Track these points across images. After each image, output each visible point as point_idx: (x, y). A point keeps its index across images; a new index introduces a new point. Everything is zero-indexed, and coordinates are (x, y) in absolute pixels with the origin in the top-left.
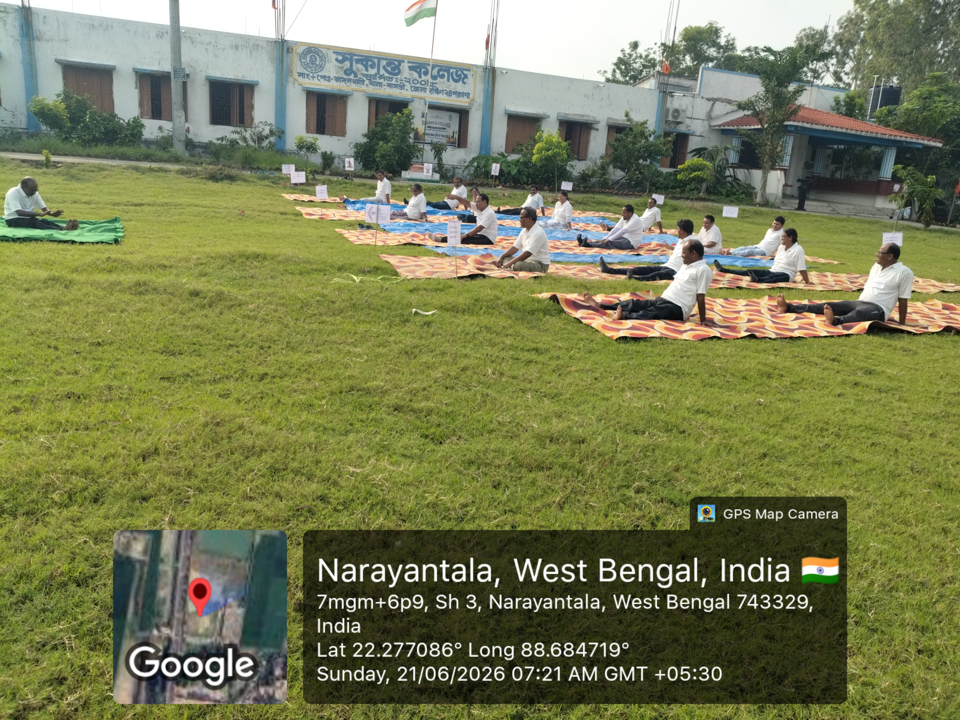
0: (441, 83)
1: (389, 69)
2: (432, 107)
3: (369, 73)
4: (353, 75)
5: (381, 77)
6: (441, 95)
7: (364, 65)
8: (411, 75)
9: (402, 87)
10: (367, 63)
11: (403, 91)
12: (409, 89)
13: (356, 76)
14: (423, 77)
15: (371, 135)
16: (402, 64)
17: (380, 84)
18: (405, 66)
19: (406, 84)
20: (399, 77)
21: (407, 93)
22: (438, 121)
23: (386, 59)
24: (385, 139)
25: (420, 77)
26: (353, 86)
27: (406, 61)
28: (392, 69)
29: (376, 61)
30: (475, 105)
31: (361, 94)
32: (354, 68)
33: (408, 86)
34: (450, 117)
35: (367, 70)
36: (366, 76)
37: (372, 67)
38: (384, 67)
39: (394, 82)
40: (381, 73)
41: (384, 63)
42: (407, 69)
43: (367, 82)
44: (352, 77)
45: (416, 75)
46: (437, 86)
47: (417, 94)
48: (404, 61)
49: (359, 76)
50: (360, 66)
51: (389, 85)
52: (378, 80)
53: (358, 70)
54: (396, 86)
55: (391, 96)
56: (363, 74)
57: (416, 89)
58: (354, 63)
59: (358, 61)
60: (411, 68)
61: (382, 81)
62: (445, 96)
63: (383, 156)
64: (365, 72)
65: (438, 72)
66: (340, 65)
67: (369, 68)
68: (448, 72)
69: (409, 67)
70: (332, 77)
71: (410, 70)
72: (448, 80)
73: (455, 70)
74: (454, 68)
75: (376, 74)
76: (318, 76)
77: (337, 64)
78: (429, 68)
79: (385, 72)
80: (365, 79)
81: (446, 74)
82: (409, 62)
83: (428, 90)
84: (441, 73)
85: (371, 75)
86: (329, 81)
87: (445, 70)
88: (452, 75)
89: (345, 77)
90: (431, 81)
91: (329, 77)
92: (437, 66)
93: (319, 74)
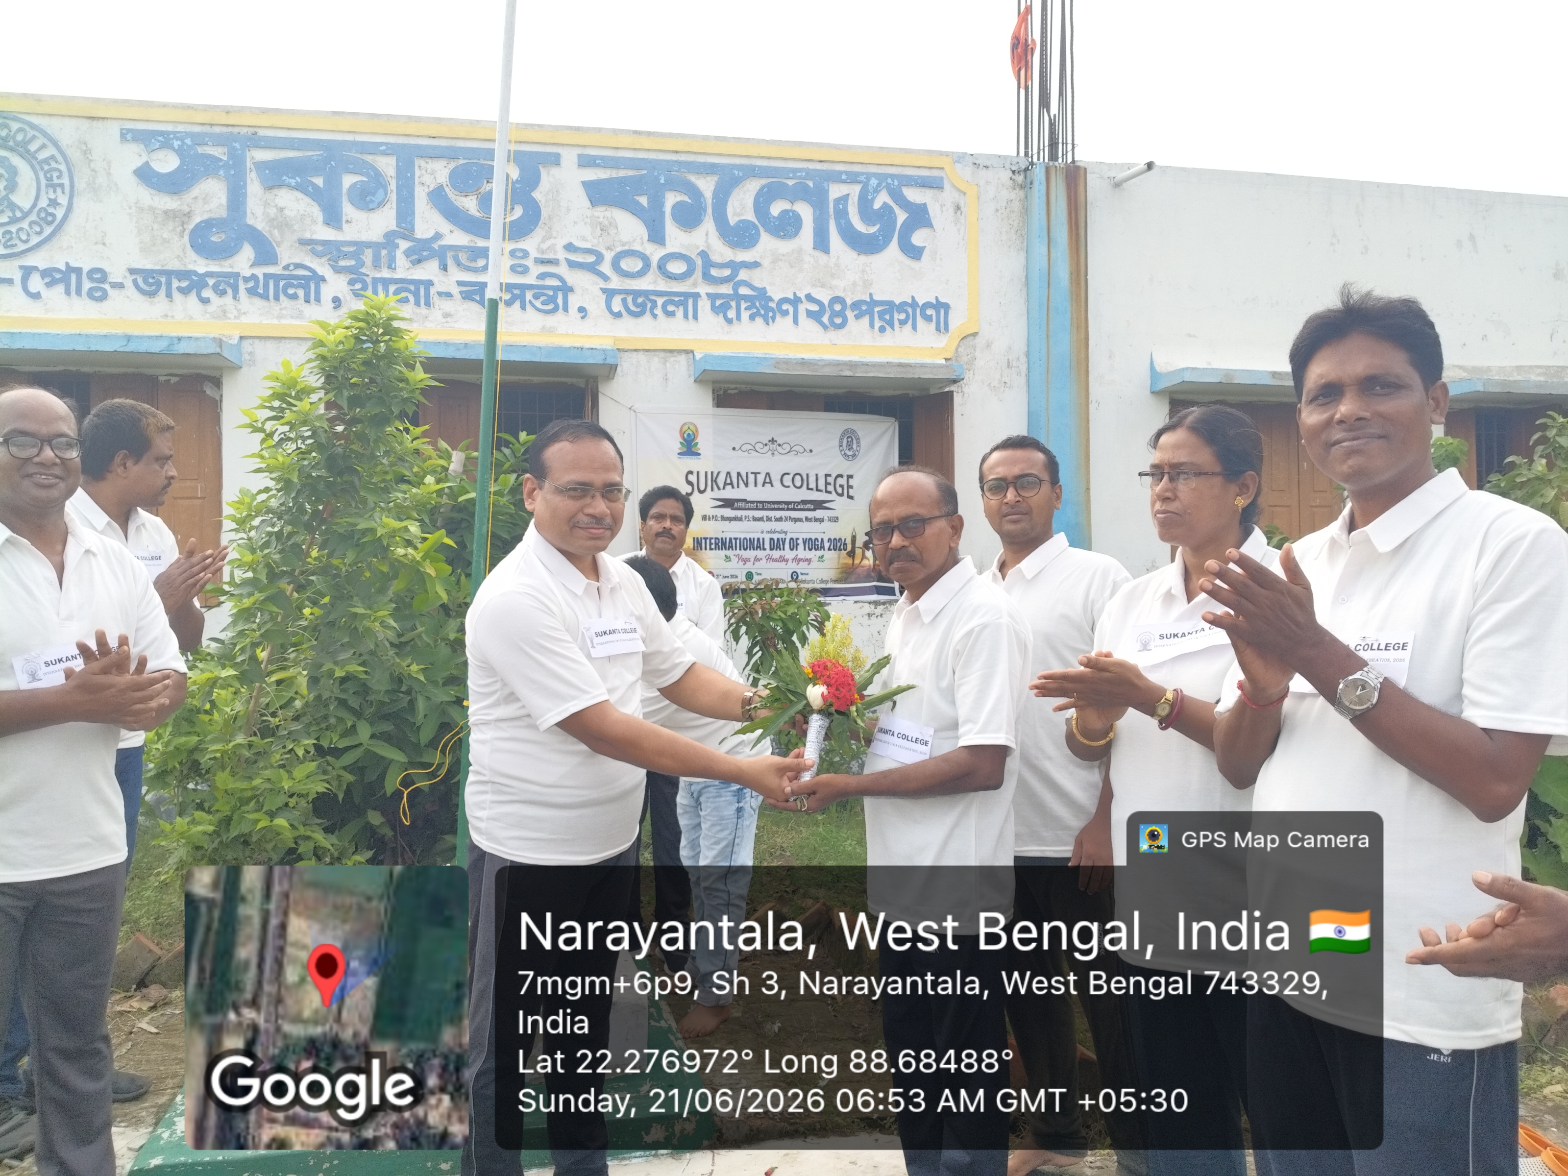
0: (780, 262)
1: (470, 204)
3: (349, 234)
4: (247, 253)
5: (423, 251)
6: (783, 324)
7: (315, 194)
8: (604, 229)
9: (557, 296)
10: (333, 182)
12: (596, 304)
13: (266, 255)
14: (677, 239)
16: (549, 176)
17: (418, 292)
18: (566, 185)
19: (575, 277)
20: (528, 245)
21: (582, 326)
22: (779, 464)
23: (448, 153)
25: (657, 235)
26: (254, 314)
27: (570, 156)
29: (387, 166)
30: (985, 364)
32: (256, 214)
33: (588, 289)
35: (333, 218)
36: (330, 251)
37: (366, 199)
38: (439, 199)
40: (423, 231)
41: (434, 174)
42: (579, 201)
43: (335, 285)
44: (242, 262)
45: (630, 229)
46: (758, 278)
47: (645, 329)
48: (554, 160)
49: (288, 254)
50: (291, 202)
51: (475, 293)
52: (403, 270)
53: (282, 223)
54: (516, 294)
56: (309, 244)
57: (641, 302)
58: (254, 187)
59: (274, 176)
60: (598, 195)
61: (429, 271)
62: (809, 329)
64: (325, 234)
65: (761, 204)
66: (168, 202)
67: (348, 210)
68: (818, 199)
69: (586, 185)
70: (117, 274)
71: (594, 202)
72: (822, 243)
73: (856, 189)
74: (852, 178)
75: (390, 239)
76: (27, 271)
77: (146, 196)
78: (707, 186)
79: (443, 226)
80: (322, 268)
81: (805, 211)
82: (585, 162)
83: (704, 305)
84: (777, 209)
85: (361, 246)
86: (99, 296)
87: (801, 193)
88: (841, 214)
89: (202, 266)
90: (722, 252)
91: (99, 275)
92: (752, 172)
93: (38, 259)
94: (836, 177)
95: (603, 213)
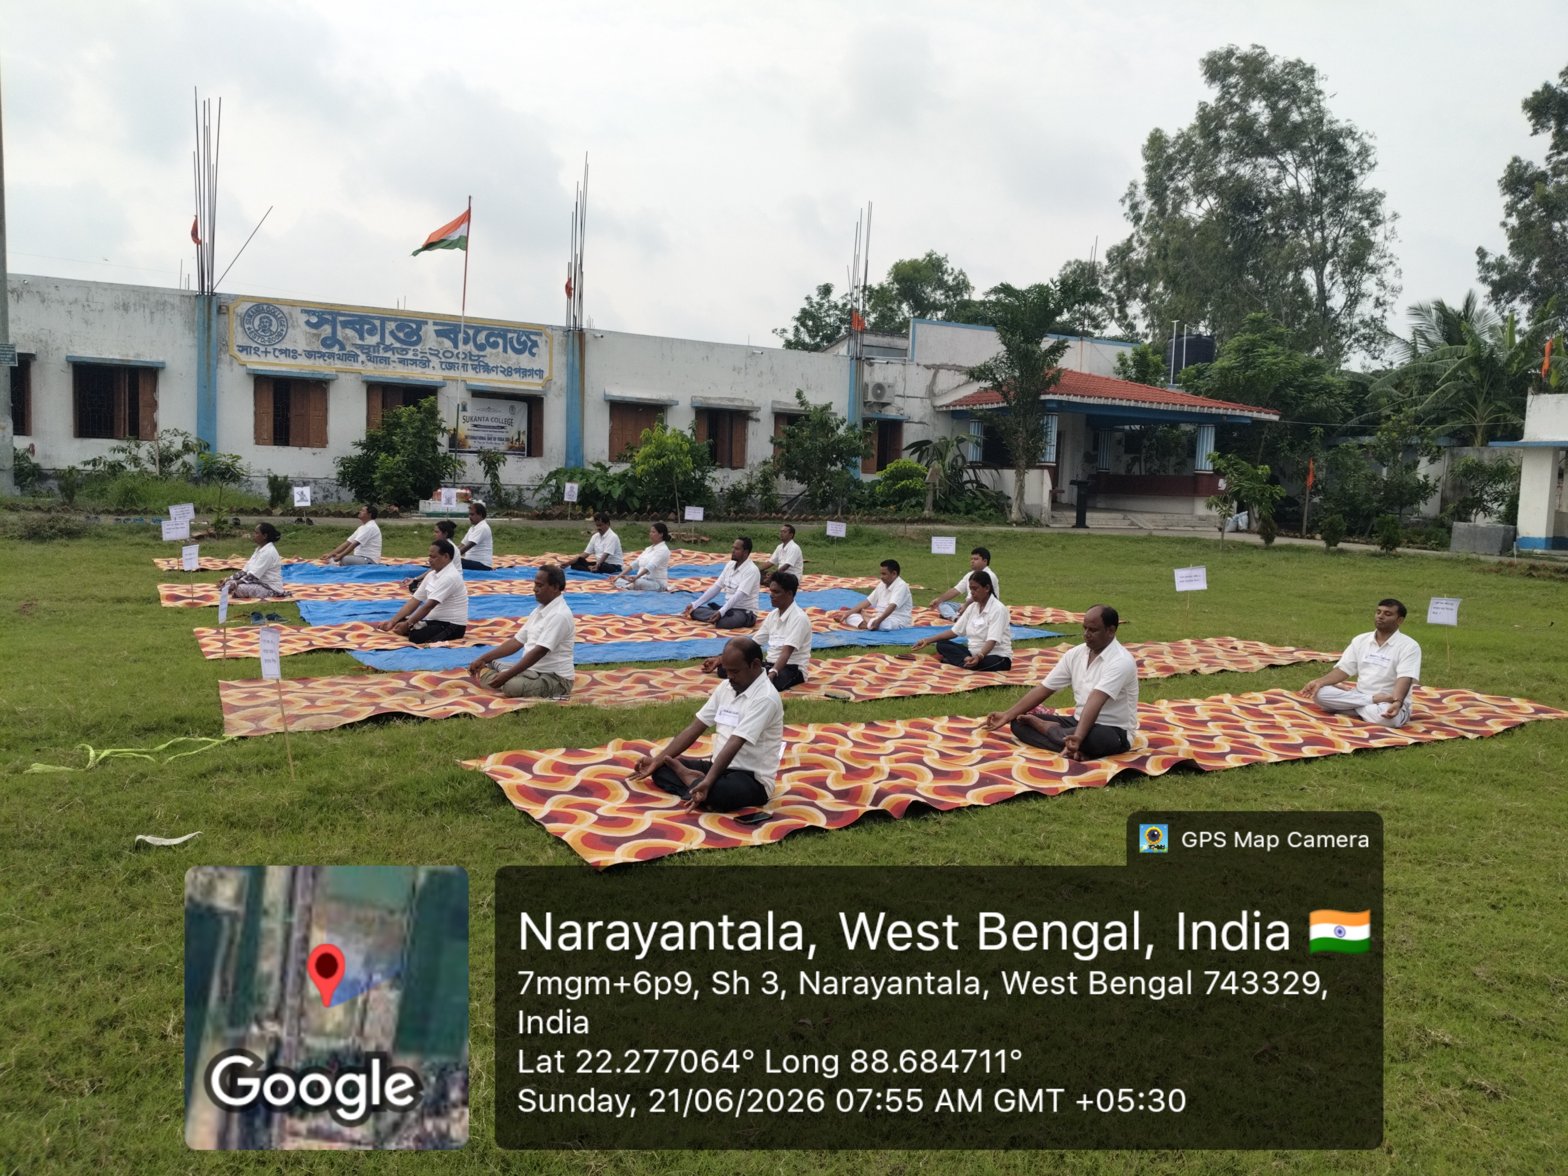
0: (492, 356)
1: (401, 335)
2: (478, 394)
3: (366, 342)
4: (337, 347)
5: (388, 348)
6: (493, 375)
7: (357, 331)
8: (440, 343)
9: (425, 363)
10: (362, 327)
11: (427, 370)
12: (438, 366)
13: (343, 348)
14: (462, 348)
15: (371, 443)
16: (424, 328)
17: (386, 360)
18: (429, 330)
19: (431, 358)
20: (418, 347)
21: (434, 372)
22: (490, 415)
23: (395, 320)
24: (391, 449)
25: (456, 346)
26: (339, 364)
27: (430, 322)
28: (406, 335)
29: (377, 323)
30: (554, 389)
31: (353, 376)
32: (340, 336)
33: (435, 362)
34: (512, 408)
35: (362, 338)
36: (361, 347)
37: (371, 332)
38: (392, 333)
39: (410, 356)
40: (388, 342)
41: (391, 326)
42: (433, 335)
43: (362, 357)
44: (336, 349)
45: (448, 344)
46: (486, 360)
47: (452, 374)
48: (426, 323)
49: (349, 348)
50: (350, 332)
51: (402, 361)
52: (382, 354)
53: (347, 338)
54: (414, 362)
55: (404, 378)
56: (353, 344)
57: (451, 366)
58: (339, 328)
59: (345, 325)
60: (439, 333)
61: (389, 354)
62: (501, 377)
63: (386, 478)
64: (359, 342)
65: (487, 338)
66: (314, 331)
67: (366, 335)
68: (504, 337)
69: (436, 331)
70: (300, 352)
71: (438, 336)
72: (505, 351)
73: (515, 335)
74: (515, 332)
75: (378, 344)
76: (275, 350)
77: (308, 329)
78: (471, 332)
79: (393, 341)
80: (359, 353)
81: (500, 341)
82: (435, 324)
83: (470, 367)
84: (492, 340)
85: (370, 346)
86: (295, 358)
87: (499, 335)
88: (511, 342)
89: (324, 350)
90: (475, 352)
91: (295, 351)
92: (484, 328)
93: (277, 346)
94: (510, 331)
95: (440, 339)
